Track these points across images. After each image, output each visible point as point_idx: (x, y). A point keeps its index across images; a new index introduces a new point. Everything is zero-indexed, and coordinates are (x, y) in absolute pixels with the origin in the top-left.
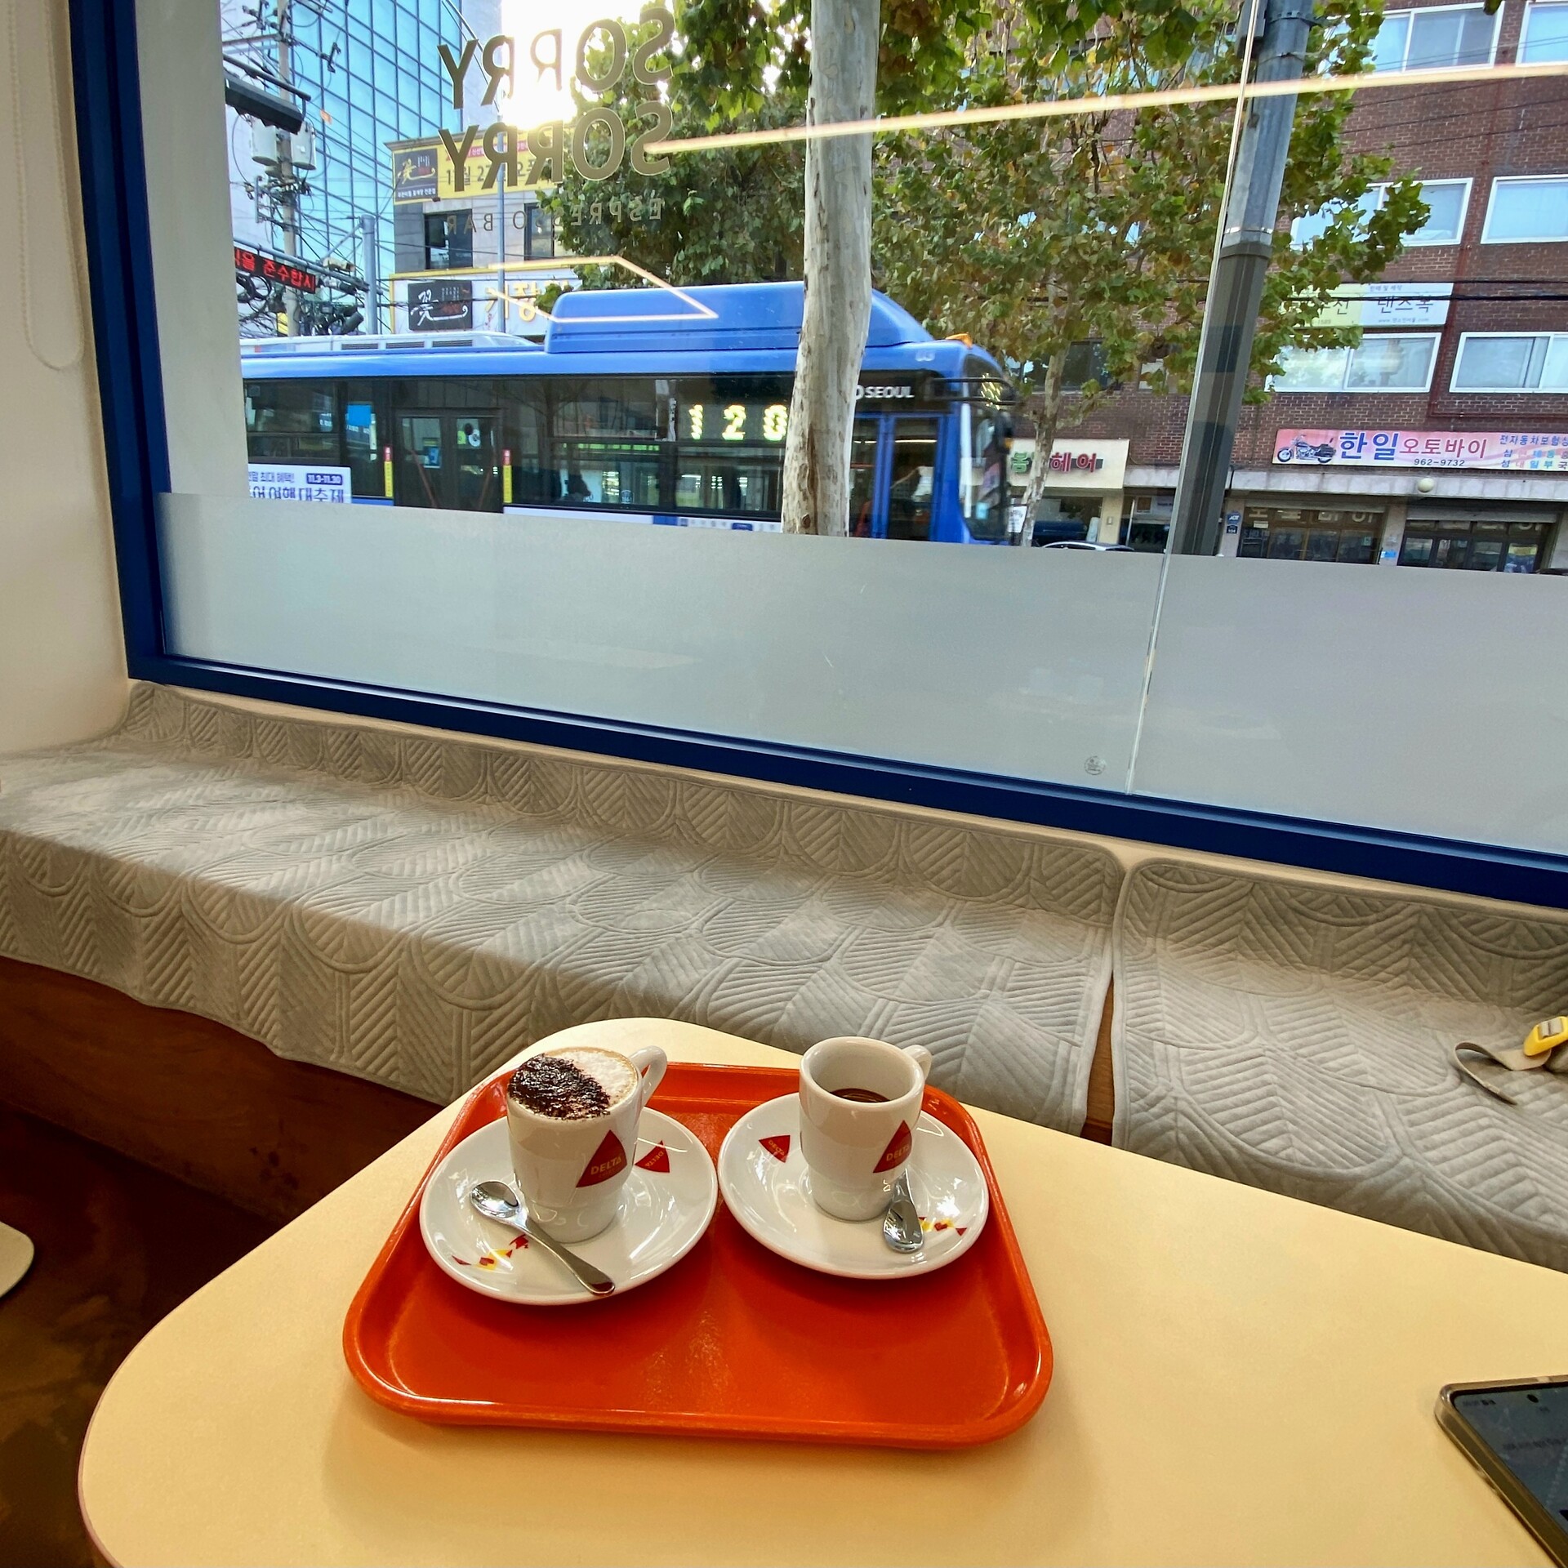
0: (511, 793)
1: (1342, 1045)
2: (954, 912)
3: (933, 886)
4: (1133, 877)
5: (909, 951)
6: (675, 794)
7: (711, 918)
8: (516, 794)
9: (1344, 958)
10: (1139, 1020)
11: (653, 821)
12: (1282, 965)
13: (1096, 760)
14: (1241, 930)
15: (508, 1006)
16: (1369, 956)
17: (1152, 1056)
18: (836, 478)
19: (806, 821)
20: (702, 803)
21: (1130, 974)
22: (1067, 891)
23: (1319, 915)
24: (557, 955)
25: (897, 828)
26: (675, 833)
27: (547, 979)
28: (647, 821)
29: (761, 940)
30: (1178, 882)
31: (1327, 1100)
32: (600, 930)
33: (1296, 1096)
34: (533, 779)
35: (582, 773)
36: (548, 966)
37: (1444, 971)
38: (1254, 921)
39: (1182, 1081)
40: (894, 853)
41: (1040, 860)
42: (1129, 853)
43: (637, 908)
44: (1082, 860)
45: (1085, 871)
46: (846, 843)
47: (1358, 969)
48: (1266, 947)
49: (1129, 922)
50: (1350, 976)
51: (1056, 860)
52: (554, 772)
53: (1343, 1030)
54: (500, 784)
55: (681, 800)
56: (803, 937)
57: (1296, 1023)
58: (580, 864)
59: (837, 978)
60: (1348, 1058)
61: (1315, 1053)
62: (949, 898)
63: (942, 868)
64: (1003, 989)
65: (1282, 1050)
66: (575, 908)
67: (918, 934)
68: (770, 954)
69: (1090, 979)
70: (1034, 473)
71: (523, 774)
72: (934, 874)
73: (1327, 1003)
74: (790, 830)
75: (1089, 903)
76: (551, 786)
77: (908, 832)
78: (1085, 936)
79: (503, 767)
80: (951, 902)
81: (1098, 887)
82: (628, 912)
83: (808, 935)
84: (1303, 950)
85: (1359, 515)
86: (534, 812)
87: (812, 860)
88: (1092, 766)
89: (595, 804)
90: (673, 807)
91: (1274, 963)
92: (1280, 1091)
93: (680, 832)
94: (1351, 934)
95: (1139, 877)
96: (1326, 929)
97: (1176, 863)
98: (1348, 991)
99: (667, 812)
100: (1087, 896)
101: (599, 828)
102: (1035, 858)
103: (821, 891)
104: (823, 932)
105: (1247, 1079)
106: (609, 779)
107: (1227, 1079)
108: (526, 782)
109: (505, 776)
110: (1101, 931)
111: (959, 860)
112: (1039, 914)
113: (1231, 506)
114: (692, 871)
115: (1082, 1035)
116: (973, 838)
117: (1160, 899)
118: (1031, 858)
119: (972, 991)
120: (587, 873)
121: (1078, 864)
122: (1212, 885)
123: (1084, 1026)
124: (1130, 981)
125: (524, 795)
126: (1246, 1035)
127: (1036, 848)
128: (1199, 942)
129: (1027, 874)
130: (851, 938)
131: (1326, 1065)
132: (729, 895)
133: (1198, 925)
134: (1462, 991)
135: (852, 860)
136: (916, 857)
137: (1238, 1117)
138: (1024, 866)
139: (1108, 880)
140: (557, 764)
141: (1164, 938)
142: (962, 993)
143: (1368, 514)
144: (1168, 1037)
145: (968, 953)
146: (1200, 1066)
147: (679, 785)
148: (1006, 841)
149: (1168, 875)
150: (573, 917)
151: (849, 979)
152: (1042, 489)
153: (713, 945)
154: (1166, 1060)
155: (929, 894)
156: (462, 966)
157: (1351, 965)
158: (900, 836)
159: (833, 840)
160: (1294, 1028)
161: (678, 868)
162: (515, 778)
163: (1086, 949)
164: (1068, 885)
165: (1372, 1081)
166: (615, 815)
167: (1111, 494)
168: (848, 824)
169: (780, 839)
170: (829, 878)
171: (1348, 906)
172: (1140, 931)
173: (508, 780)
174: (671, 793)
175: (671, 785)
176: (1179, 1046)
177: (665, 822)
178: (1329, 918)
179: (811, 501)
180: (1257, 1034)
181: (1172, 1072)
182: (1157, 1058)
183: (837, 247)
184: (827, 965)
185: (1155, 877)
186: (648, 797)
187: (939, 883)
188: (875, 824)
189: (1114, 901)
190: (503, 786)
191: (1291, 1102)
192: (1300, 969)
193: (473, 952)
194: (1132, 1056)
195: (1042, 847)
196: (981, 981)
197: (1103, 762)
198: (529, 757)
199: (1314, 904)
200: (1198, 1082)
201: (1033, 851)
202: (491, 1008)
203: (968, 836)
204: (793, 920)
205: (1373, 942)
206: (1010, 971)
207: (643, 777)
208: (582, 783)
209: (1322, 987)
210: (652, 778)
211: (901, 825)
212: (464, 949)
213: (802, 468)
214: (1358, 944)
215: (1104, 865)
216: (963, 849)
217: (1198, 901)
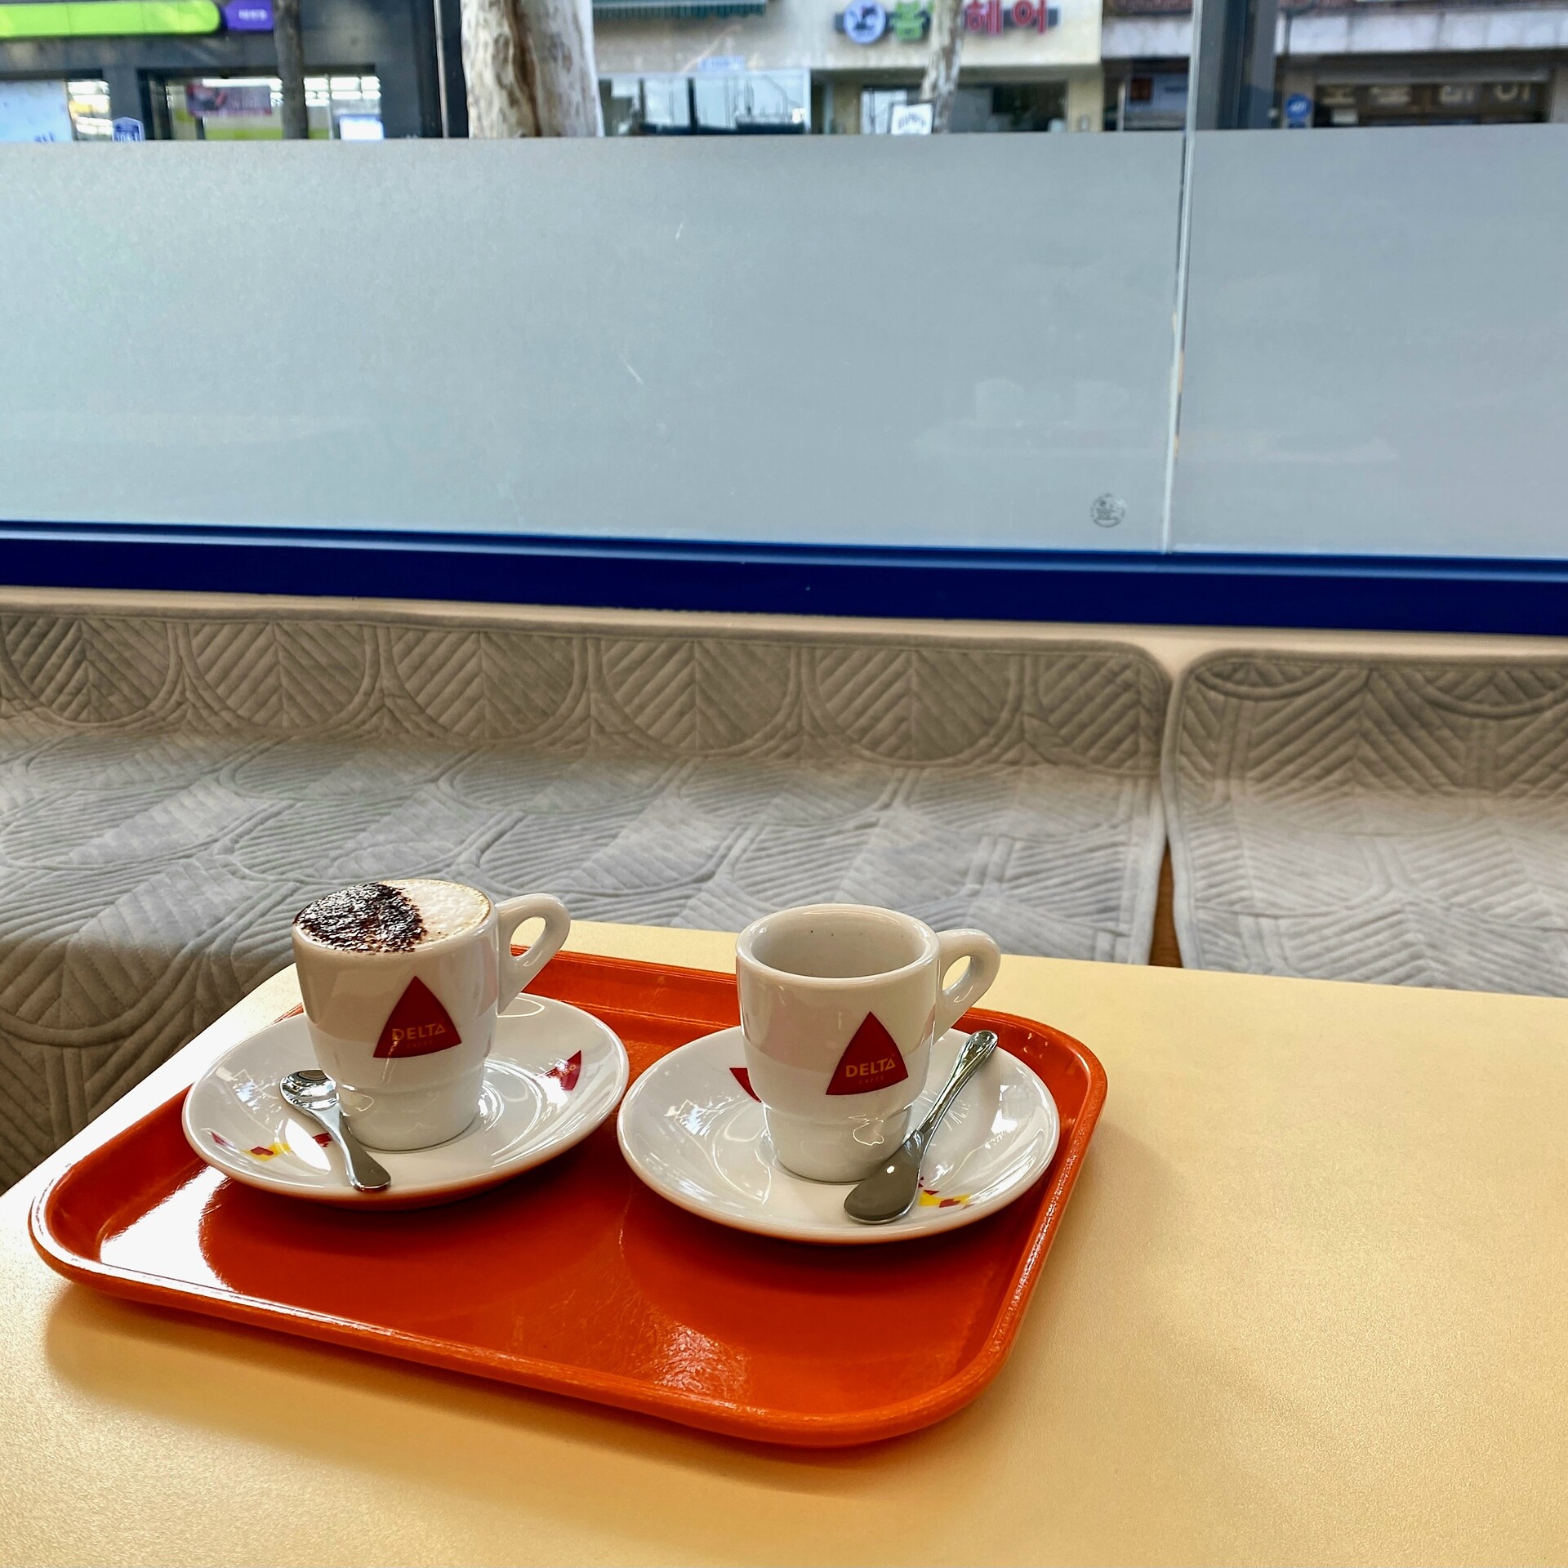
0: (49, 691)
1: (1514, 884)
2: (906, 786)
3: (867, 753)
4: (1185, 685)
5: (844, 850)
6: (376, 651)
7: (489, 846)
8: (60, 690)
9: (1512, 767)
10: (1214, 891)
11: (341, 707)
12: (1421, 792)
13: (1108, 501)
14: (1357, 747)
15: (149, 1027)
16: (1548, 759)
17: (1238, 935)
18: (567, 58)
19: (630, 670)
20: (432, 661)
21: (1192, 835)
22: (1083, 727)
23: (1470, 706)
24: (223, 930)
25: (793, 661)
26: (387, 723)
27: (214, 969)
28: (329, 708)
29: (587, 864)
30: (1254, 685)
31: (1497, 954)
32: (291, 885)
33: (1454, 956)
34: (90, 655)
35: (187, 633)
36: (214, 947)
38: (1376, 731)
39: (1285, 959)
40: (793, 704)
41: (1035, 682)
43: (350, 844)
44: (1103, 671)
45: (1109, 690)
46: (708, 700)
47: (1534, 782)
48: (1395, 769)
49: (1184, 761)
50: (1521, 794)
51: (1062, 676)
52: (132, 640)
53: (1513, 866)
54: (24, 676)
55: (390, 660)
56: (659, 851)
57: (1449, 865)
58: (220, 792)
59: (729, 900)
60: (1526, 899)
61: (1476, 899)
62: (894, 767)
63: (877, 719)
64: (1000, 879)
65: (1429, 901)
66: (235, 859)
67: (851, 824)
68: (609, 881)
69: (1133, 849)
70: (938, 39)
71: (69, 651)
72: (864, 731)
73: (1491, 834)
74: (603, 688)
75: (1118, 741)
76: (129, 665)
77: (812, 663)
78: (1120, 792)
79: (26, 643)
80: (899, 772)
81: (1132, 713)
82: (333, 853)
83: (666, 848)
84: (1452, 765)
85: (1507, 87)
86: (101, 719)
87: (650, 738)
88: (1104, 513)
89: (221, 690)
90: (376, 677)
91: (1410, 791)
92: (1429, 952)
93: (395, 720)
94: (1519, 729)
95: (1194, 685)
96: (1484, 727)
97: (1249, 655)
98: (1521, 815)
99: (366, 683)
100: (1116, 730)
101: (236, 732)
102: (1027, 680)
103: (676, 782)
104: (695, 840)
105: (1379, 944)
106: (244, 636)
107: (1351, 948)
108: (77, 665)
109: (33, 660)
110: (1142, 782)
111: (904, 701)
112: (1044, 772)
113: (1292, 86)
114: (435, 780)
115: (1131, 921)
116: (923, 659)
117: (1230, 717)
118: (1021, 680)
119: (953, 889)
120: (237, 803)
121: (1097, 678)
122: (1308, 680)
123: (1132, 909)
124: (1194, 843)
125: (79, 690)
126: (1374, 890)
127: (1028, 662)
128: (1294, 776)
129: (1016, 709)
130: (742, 843)
131: (1492, 912)
132: (514, 807)
133: (1290, 749)
135: (722, 728)
136: (830, 706)
138: (1011, 695)
139: (1146, 699)
140: (136, 623)
141: (1242, 778)
142: (937, 893)
143: (1521, 85)
144: (1260, 907)
145: (939, 839)
146: (1311, 937)
147: (381, 633)
149: (1240, 675)
150: (233, 873)
151: (751, 900)
152: (955, 72)
153: (505, 882)
154: (1259, 936)
155: (859, 766)
156: (47, 973)
157: (1523, 777)
158: (798, 674)
159: (683, 698)
160: (1446, 872)
161: (407, 778)
162: (54, 659)
163: (1122, 811)
164: (1083, 716)
166: (262, 704)
167: (1081, 73)
168: (707, 665)
169: (588, 708)
170: (686, 762)
171: (1512, 686)
172: (1203, 772)
173: (40, 667)
174: (368, 649)
175: (367, 633)
176: (1276, 917)
177: (365, 704)
178: (1486, 708)
179: (526, 108)
180: (1390, 886)
181: (1269, 950)
182: (1246, 935)
184: (710, 884)
185: (1218, 682)
186: (323, 660)
187: (874, 746)
188: (751, 655)
189: (1158, 732)
190: (33, 678)
191: (1445, 963)
192: (1448, 794)
193: (64, 946)
194: (1208, 937)
195: (1036, 659)
196: (964, 873)
197: (1121, 503)
198: (77, 615)
199: (1461, 690)
200: (1309, 958)
201: (1022, 669)
202: (117, 1038)
203: (914, 657)
204: (637, 830)
205: (1552, 736)
206: (1009, 854)
207: (309, 627)
208: (190, 653)
209: (1483, 814)
210: (326, 625)
211: (798, 655)
212: (47, 943)
213: (500, 43)
214: (1530, 742)
215: (1138, 673)
216: (909, 682)
217: (1289, 710)
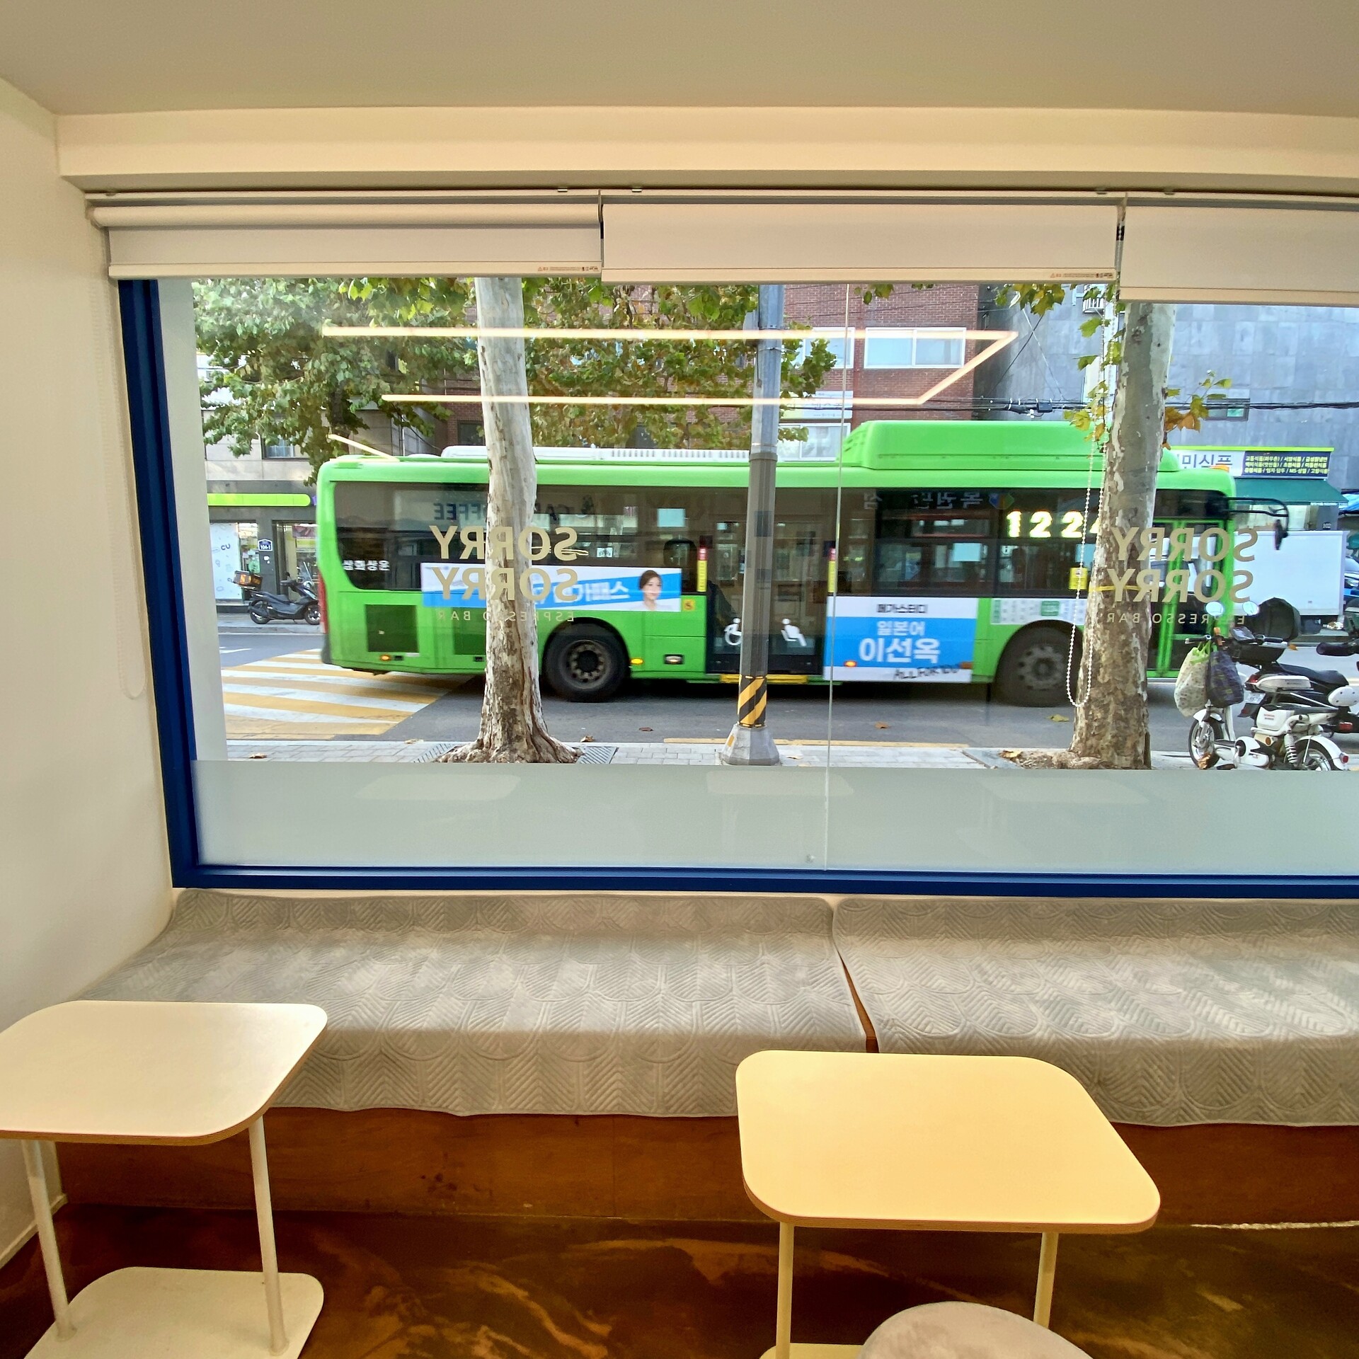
9: (922, 930)
13: (809, 856)
14: (882, 926)
17: (877, 1001)
22: (808, 922)
23: (910, 914)
30: (855, 908)
37: (958, 929)
38: (887, 921)
39: (891, 1010)
41: (795, 909)
42: (832, 899)
45: (815, 911)
48: (893, 932)
50: (925, 938)
60: (938, 982)
61: (927, 983)
63: (750, 921)
64: (809, 984)
65: (916, 984)
71: (502, 909)
72: (747, 925)
76: (522, 913)
78: (823, 942)
79: (489, 907)
81: (823, 917)
83: (713, 978)
84: (907, 930)
88: (808, 860)
94: (923, 919)
95: (838, 911)
96: (914, 919)
100: (818, 923)
102: (792, 908)
103: (700, 947)
104: (719, 974)
108: (505, 913)
109: (490, 912)
110: (828, 938)
111: (758, 916)
114: (631, 951)
116: (763, 903)
117: (850, 917)
121: (812, 908)
123: (846, 993)
124: (849, 960)
126: (902, 981)
127: (793, 904)
131: (932, 987)
134: (965, 936)
137: (914, 1020)
138: (788, 912)
139: (826, 914)
140: (526, 900)
146: (893, 1001)
148: (778, 902)
149: (851, 906)
157: (925, 933)
162: (497, 912)
164: (808, 919)
165: (948, 990)
173: (492, 914)
176: (882, 994)
178: (914, 914)
180: (905, 979)
181: (886, 1007)
182: (879, 1002)
183: (511, 444)
184: (734, 993)
185: (846, 909)
187: (750, 929)
189: (831, 923)
190: (489, 918)
191: (927, 1008)
192: (907, 939)
197: (812, 857)
203: (760, 903)
204: (701, 970)
205: (931, 921)
214: (926, 923)
215: (824, 907)
216: (759, 910)
217: (865, 914)
